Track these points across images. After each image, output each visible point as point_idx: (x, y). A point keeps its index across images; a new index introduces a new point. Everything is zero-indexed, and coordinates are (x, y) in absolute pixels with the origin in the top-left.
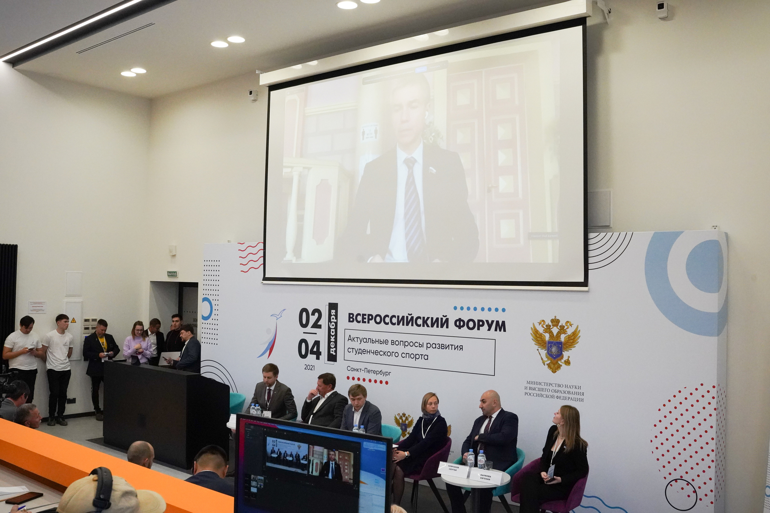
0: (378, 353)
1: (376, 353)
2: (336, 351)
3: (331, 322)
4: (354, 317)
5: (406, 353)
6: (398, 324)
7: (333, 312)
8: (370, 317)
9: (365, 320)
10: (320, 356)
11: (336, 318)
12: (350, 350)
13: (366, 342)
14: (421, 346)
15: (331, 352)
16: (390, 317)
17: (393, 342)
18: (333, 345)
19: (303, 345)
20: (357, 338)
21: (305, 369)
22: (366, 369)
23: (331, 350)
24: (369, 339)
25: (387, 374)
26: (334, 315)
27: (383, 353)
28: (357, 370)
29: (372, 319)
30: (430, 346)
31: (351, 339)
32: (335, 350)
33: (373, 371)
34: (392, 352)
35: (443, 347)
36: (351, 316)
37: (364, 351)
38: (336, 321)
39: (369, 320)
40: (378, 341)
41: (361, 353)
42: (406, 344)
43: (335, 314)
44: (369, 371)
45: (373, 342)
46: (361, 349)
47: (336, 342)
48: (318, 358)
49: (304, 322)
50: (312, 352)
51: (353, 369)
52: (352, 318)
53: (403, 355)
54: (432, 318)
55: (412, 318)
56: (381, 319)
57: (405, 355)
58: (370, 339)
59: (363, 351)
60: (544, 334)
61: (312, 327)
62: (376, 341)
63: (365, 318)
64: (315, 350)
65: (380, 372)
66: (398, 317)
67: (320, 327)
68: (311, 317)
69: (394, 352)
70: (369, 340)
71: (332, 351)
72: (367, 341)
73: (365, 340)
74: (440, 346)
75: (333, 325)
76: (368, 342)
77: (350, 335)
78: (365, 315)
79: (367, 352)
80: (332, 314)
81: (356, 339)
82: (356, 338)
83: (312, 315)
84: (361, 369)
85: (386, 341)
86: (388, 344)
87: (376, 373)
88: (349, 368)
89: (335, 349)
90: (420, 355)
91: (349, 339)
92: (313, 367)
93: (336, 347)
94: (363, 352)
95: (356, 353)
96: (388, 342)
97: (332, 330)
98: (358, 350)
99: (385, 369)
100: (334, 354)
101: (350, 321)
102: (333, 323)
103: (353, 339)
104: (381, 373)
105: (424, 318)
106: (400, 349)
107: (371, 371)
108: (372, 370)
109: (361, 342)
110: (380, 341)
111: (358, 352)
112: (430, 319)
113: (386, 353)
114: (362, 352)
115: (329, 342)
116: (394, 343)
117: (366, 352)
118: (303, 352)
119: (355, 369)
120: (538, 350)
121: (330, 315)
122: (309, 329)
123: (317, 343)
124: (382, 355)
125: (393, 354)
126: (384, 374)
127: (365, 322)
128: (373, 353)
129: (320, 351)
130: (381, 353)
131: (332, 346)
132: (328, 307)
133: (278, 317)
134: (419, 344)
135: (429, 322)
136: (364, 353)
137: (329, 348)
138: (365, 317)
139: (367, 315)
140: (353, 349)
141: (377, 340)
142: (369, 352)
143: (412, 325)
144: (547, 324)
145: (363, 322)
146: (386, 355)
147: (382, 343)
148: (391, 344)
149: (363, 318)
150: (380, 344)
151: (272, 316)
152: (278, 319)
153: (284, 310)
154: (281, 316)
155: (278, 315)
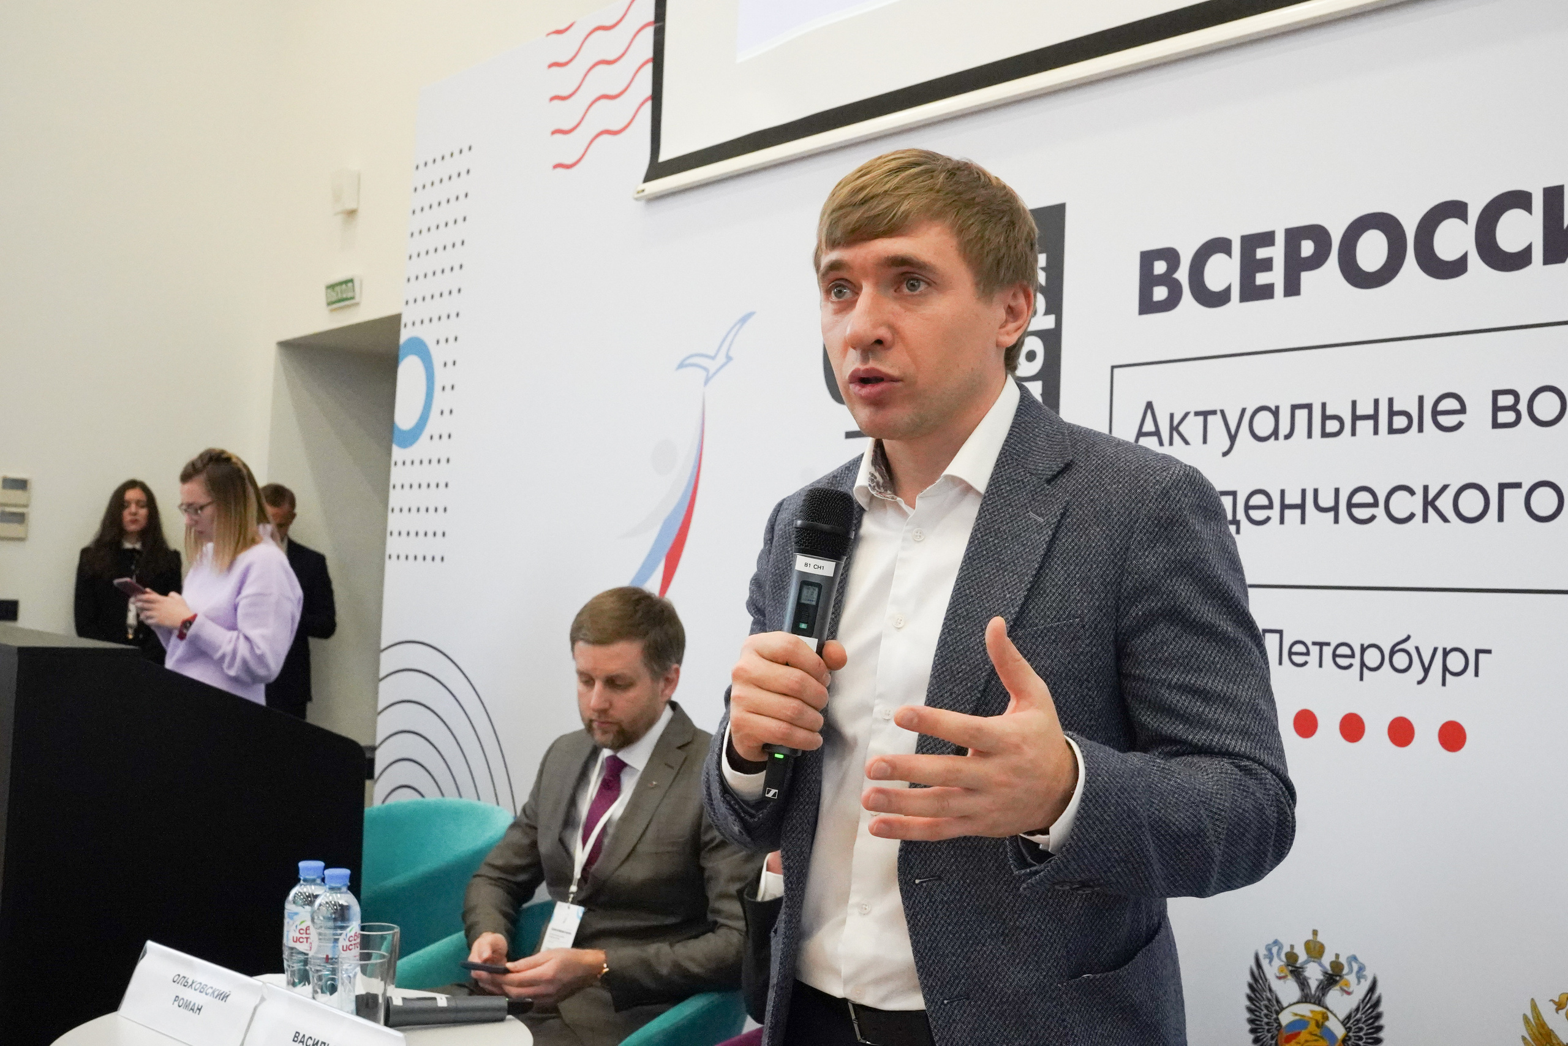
0: (1375, 504)
1: (1356, 505)
4: (1182, 275)
8: (1307, 248)
9: (1261, 279)
11: (1055, 307)
13: (1275, 434)
16: (1475, 211)
17: (1505, 400)
20: (1205, 414)
24: (1294, 408)
25: (1456, 661)
27: (1415, 504)
29: (1317, 260)
31: (1157, 433)
33: (1328, 651)
34: (1502, 487)
37: (1256, 499)
39: (1295, 267)
40: (1375, 417)
44: (1299, 648)
45: (1331, 425)
52: (1169, 280)
56: (1404, 244)
58: (1310, 406)
59: (1248, 507)
62: (1355, 418)
63: (1267, 265)
65: (1392, 653)
66: (1558, 192)
69: (1520, 485)
70: (1302, 415)
72: (1284, 429)
73: (1264, 424)
75: (1032, 356)
76: (1287, 437)
77: (1149, 406)
78: (1267, 239)
79: (1284, 507)
81: (1192, 426)
82: (1197, 414)
85: (1450, 404)
86: (1460, 425)
87: (1356, 662)
91: (1141, 433)
96: (1464, 410)
99: (1428, 624)
101: (1147, 306)
102: (1032, 343)
103: (1174, 429)
104: (1401, 660)
107: (1314, 650)
108: (1321, 645)
109: (1233, 438)
110: (1392, 413)
113: (1445, 503)
114: (1241, 515)
116: (1523, 407)
117: (1275, 513)
124: (1412, 516)
125: (1514, 499)
126: (1426, 670)
127: (1267, 292)
128: (1335, 509)
130: (1402, 504)
133: (713, 366)
136: (1257, 515)
138: (1262, 253)
139: (1280, 239)
141: (1366, 409)
142: (1302, 507)
145: (1253, 292)
146: (1449, 513)
147: (1414, 422)
148: (1496, 425)
149: (1251, 266)
150: (1392, 431)
151: (681, 366)
152: (715, 374)
153: (744, 320)
154: (729, 358)
155: (713, 358)
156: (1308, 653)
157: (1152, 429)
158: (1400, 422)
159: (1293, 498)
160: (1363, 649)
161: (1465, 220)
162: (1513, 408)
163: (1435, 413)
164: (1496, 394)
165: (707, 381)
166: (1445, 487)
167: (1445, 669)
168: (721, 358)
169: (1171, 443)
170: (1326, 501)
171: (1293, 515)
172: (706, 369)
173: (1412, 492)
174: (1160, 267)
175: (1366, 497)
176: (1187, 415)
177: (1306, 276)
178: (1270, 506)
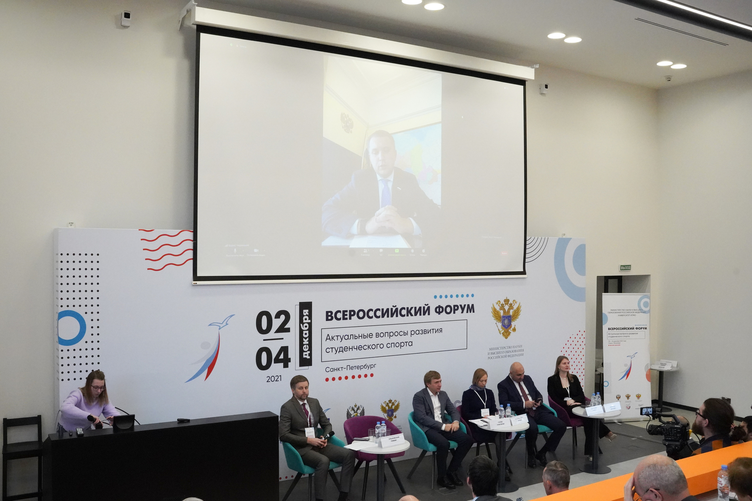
0: (362, 348)
1: (359, 348)
2: (310, 355)
3: (303, 324)
4: (333, 315)
5: (392, 343)
6: (383, 316)
7: (306, 312)
8: (352, 313)
9: (346, 317)
10: (289, 363)
12: (328, 350)
13: (348, 339)
14: (405, 334)
15: (304, 356)
16: (374, 311)
18: (307, 348)
19: (264, 354)
20: (337, 336)
21: (267, 382)
22: (348, 367)
23: (304, 353)
24: (351, 335)
25: (372, 366)
26: (307, 315)
27: (367, 347)
28: (338, 369)
29: (354, 315)
30: (414, 333)
31: (330, 339)
32: (309, 354)
33: (356, 367)
34: (377, 345)
35: (425, 332)
38: (309, 321)
40: (362, 336)
41: (342, 351)
42: (391, 334)
45: (356, 337)
46: (342, 347)
48: (286, 366)
49: (264, 327)
50: (277, 360)
51: (333, 369)
52: (331, 316)
53: (389, 345)
54: (415, 308)
55: (397, 309)
56: (365, 314)
57: (390, 345)
59: (344, 349)
60: (500, 311)
61: (277, 331)
62: (359, 336)
63: (346, 315)
64: (282, 357)
65: (364, 366)
66: (383, 309)
68: (275, 321)
69: (379, 344)
70: (352, 336)
71: (306, 355)
72: (349, 338)
74: (423, 332)
75: (306, 327)
76: (350, 339)
77: (328, 335)
78: (346, 311)
79: (349, 349)
80: (304, 314)
81: (335, 338)
83: (275, 318)
84: (342, 368)
86: (372, 337)
87: (360, 368)
88: (328, 370)
89: (309, 352)
90: (405, 342)
91: (327, 339)
92: (280, 377)
93: (310, 349)
95: (336, 352)
96: (372, 335)
97: (304, 332)
98: (339, 348)
99: (369, 362)
100: (308, 357)
101: (327, 320)
102: (306, 324)
103: (332, 338)
104: (365, 367)
105: (408, 308)
106: (385, 340)
107: (354, 367)
109: (342, 339)
110: (364, 336)
111: (338, 350)
112: (413, 309)
113: (370, 347)
114: (343, 350)
116: (379, 335)
117: (348, 350)
118: (264, 363)
119: (336, 369)
120: (496, 323)
121: (301, 316)
122: (272, 334)
123: (284, 350)
124: (366, 349)
125: (378, 346)
126: (369, 368)
127: (347, 319)
128: (357, 348)
129: (289, 357)
130: (365, 347)
131: (306, 350)
132: (298, 307)
134: (404, 333)
135: (413, 312)
136: (345, 350)
137: (301, 351)
138: (346, 313)
139: (348, 311)
140: (332, 348)
142: (352, 348)
143: (397, 316)
144: (501, 303)
145: (344, 319)
146: (371, 348)
147: (367, 337)
148: (376, 337)
149: (344, 315)
150: (364, 338)
151: (210, 325)
152: (222, 327)
153: (232, 316)
154: (227, 324)
155: (221, 324)
157: (329, 338)
158: (365, 337)
159: (351, 347)
160: (361, 366)
161: (373, 311)
162: (378, 335)
163: (369, 336)
164: (376, 333)
165: (220, 329)
166: (370, 345)
167: (371, 367)
168: (223, 324)
169: (332, 340)
170: (355, 347)
171: (351, 350)
172: (219, 326)
173: (366, 346)
174: (329, 314)
175: (361, 347)
176: (335, 336)
177: (352, 317)
178: (348, 349)
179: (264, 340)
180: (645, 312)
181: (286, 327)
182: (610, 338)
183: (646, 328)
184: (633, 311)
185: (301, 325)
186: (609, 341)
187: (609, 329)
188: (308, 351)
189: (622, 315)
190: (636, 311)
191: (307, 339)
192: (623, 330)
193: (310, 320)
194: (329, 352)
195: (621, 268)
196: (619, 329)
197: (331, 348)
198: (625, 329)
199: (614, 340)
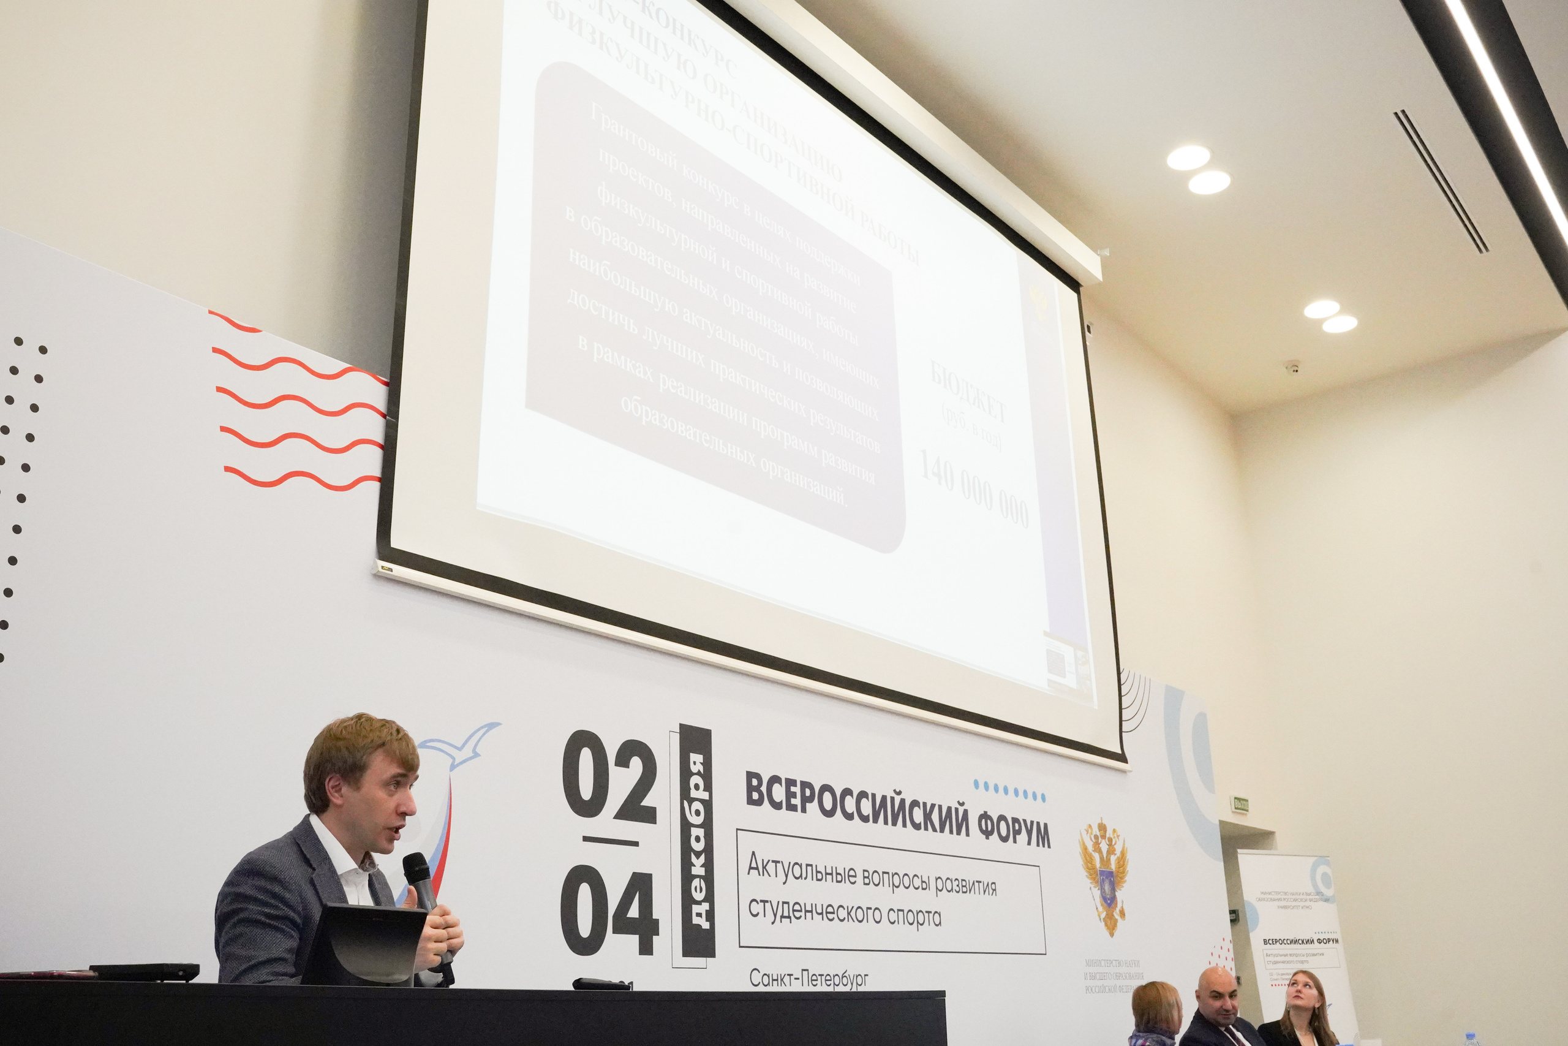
0: (833, 913)
1: (828, 913)
2: (710, 916)
3: (691, 801)
4: (764, 789)
5: (899, 910)
6: (875, 819)
7: (696, 759)
8: (808, 792)
9: (793, 801)
10: (655, 937)
12: (757, 908)
13: (801, 876)
14: (925, 885)
16: (855, 795)
17: (866, 874)
18: (701, 891)
19: (585, 893)
20: (776, 862)
22: (805, 975)
23: (696, 909)
24: (807, 865)
25: (858, 981)
26: (699, 773)
27: (845, 914)
28: (782, 980)
29: (811, 799)
30: (941, 884)
31: (757, 868)
32: (706, 911)
33: (823, 978)
34: (867, 909)
35: (964, 886)
36: (755, 782)
37: (797, 907)
38: (705, 796)
39: (804, 799)
40: (832, 874)
41: (789, 917)
42: (896, 880)
43: (702, 771)
44: (814, 978)
45: (820, 876)
46: (788, 903)
47: (709, 878)
48: (646, 948)
49: (586, 791)
50: (623, 926)
51: (769, 976)
52: (757, 789)
54: (940, 808)
55: (903, 801)
56: (837, 802)
57: (895, 916)
58: (811, 865)
59: (794, 911)
60: (1093, 853)
61: (622, 814)
62: (826, 874)
63: (794, 795)
64: (634, 912)
65: (842, 978)
66: (874, 796)
67: (649, 816)
68: (615, 773)
69: (871, 908)
70: (809, 869)
71: (699, 915)
72: (804, 875)
73: (797, 871)
74: (960, 886)
75: (698, 813)
77: (753, 853)
78: (795, 783)
79: (806, 911)
80: (694, 769)
81: (771, 867)
83: (617, 764)
84: (790, 975)
85: (852, 873)
86: (855, 881)
87: (832, 982)
88: (757, 977)
89: (706, 906)
90: (927, 912)
91: (751, 868)
93: (710, 898)
94: (792, 912)
95: (775, 915)
96: (855, 876)
97: (694, 832)
98: (781, 904)
99: (851, 965)
100: (706, 925)
101: (751, 801)
102: (697, 805)
103: (764, 868)
104: (845, 981)
105: (924, 805)
106: (884, 897)
108: (821, 975)
109: (787, 876)
110: (837, 874)
111: (779, 914)
112: (936, 809)
113: (853, 914)
114: (791, 915)
115: (687, 877)
116: (870, 877)
117: (803, 914)
118: (585, 928)
119: (775, 978)
120: (1090, 888)
121: (686, 773)
122: (605, 823)
123: (641, 884)
124: (844, 918)
125: (870, 913)
126: (852, 984)
127: (796, 808)
128: (822, 913)
129: (654, 917)
130: (843, 913)
131: (698, 896)
132: (676, 738)
133: (459, 756)
134: (923, 882)
135: (935, 817)
136: (797, 914)
137: (688, 902)
138: (793, 789)
139: (799, 785)
140: (764, 902)
141: (829, 871)
142: (811, 911)
143: (904, 825)
144: (1094, 833)
145: (792, 808)
146: (854, 917)
147: (843, 878)
148: (865, 883)
149: (789, 794)
150: (837, 881)
152: (461, 763)
153: (492, 726)
154: (476, 755)
155: (460, 749)
156: (817, 980)
157: (755, 866)
158: (839, 877)
159: (809, 907)
160: (834, 977)
161: (852, 797)
162: (868, 878)
163: (849, 876)
164: (864, 871)
165: (453, 767)
166: (853, 907)
167: (857, 984)
168: (467, 752)
169: (763, 875)
170: (819, 909)
171: (809, 916)
172: (454, 758)
173: (844, 908)
175: (831, 909)
176: (769, 861)
177: (808, 805)
178: (801, 910)
179: (586, 839)
180: (1327, 900)
181: (647, 802)
182: (1271, 966)
183: (1337, 941)
184: (1305, 897)
185: (686, 804)
186: (1271, 974)
187: (1266, 942)
188: (704, 901)
189: (1285, 907)
190: (1311, 897)
191: (703, 857)
192: (1293, 946)
193: (707, 793)
194: (758, 913)
195: (1236, 803)
196: (1285, 942)
197: (761, 901)
198: (1296, 942)
199: (1281, 972)
